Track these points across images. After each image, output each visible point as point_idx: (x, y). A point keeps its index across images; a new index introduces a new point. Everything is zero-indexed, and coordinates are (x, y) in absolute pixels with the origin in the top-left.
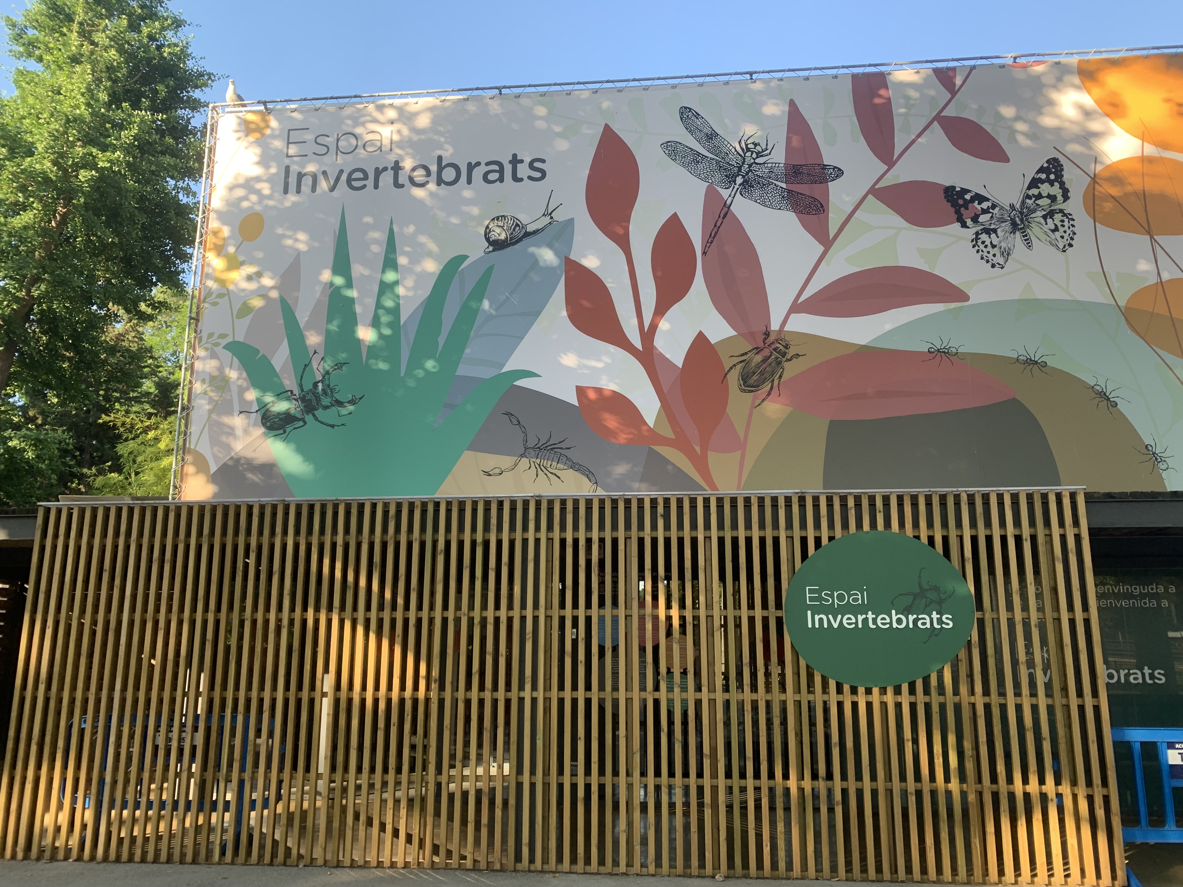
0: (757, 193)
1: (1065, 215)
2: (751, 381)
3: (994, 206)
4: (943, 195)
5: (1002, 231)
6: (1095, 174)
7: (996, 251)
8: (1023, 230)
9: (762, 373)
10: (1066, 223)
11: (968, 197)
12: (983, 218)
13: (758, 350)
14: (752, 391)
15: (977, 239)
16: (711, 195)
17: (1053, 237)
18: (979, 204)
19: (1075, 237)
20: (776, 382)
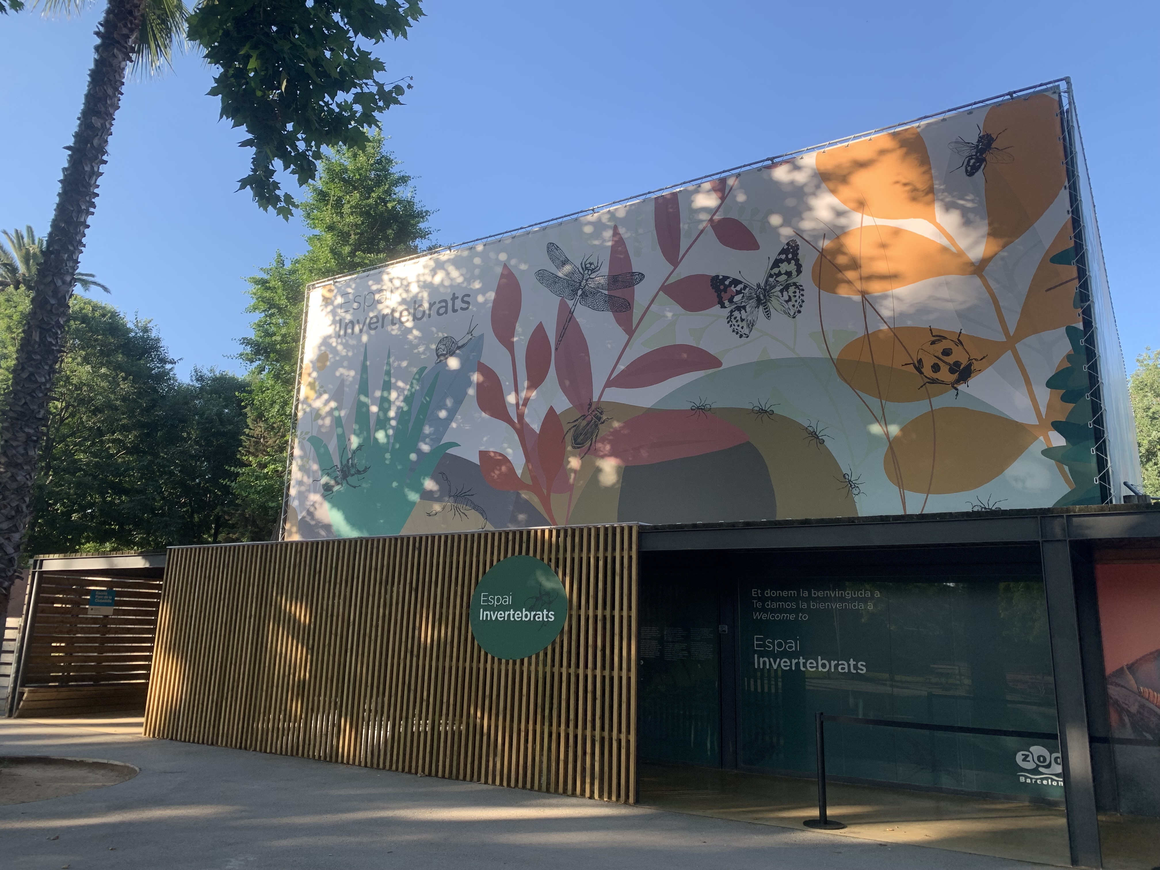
0: (590, 300)
1: (797, 287)
2: (579, 440)
3: (745, 288)
4: (710, 284)
5: (750, 307)
6: (822, 249)
7: (744, 324)
8: (765, 305)
9: (586, 434)
10: (797, 294)
11: (727, 283)
12: (737, 298)
13: (584, 417)
14: (579, 448)
15: (731, 315)
16: (563, 305)
17: (787, 307)
18: (735, 287)
19: (804, 304)
20: (594, 440)
